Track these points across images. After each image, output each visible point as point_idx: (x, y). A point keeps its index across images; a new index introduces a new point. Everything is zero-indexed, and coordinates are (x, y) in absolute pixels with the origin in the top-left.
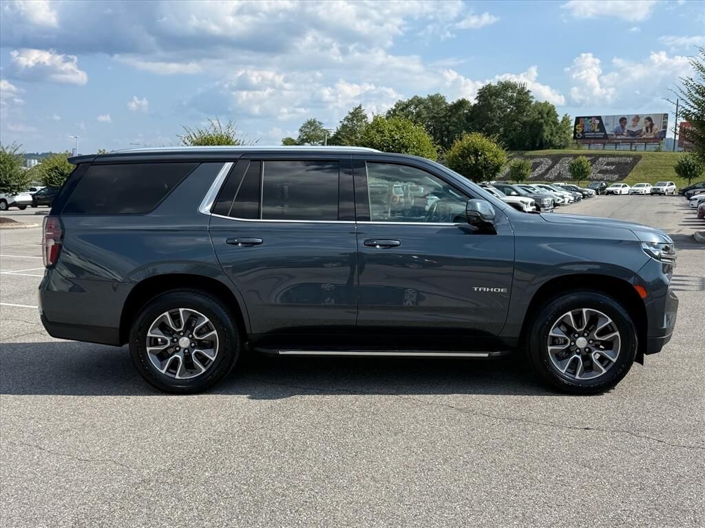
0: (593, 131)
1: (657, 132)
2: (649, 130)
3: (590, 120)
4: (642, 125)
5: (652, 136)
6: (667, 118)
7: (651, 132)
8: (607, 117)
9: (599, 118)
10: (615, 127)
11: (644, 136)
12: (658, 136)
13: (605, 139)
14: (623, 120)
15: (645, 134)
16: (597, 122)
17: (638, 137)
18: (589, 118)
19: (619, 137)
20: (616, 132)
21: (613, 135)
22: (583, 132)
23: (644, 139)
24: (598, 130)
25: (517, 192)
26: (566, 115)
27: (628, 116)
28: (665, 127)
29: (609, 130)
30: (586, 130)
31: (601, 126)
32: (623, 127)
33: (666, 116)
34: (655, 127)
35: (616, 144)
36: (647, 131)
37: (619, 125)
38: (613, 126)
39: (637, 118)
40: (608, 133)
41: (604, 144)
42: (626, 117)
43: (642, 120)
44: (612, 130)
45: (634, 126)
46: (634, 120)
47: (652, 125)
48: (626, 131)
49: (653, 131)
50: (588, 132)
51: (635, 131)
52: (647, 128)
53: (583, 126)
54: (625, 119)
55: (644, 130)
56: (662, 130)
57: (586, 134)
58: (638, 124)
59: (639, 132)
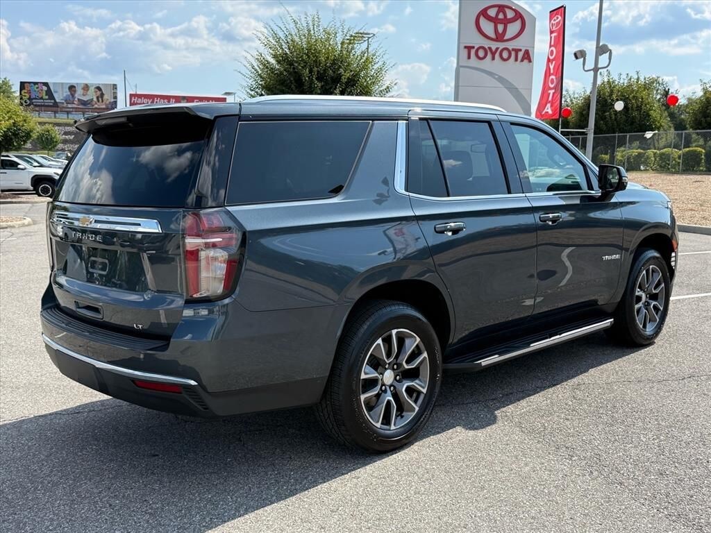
0: (42, 98)
1: (108, 102)
2: (100, 99)
3: (37, 86)
4: (92, 95)
5: (104, 106)
6: (116, 88)
7: (102, 101)
8: (54, 84)
9: (46, 84)
10: (65, 95)
11: (96, 106)
12: (110, 106)
13: (55, 107)
14: (72, 88)
15: (96, 104)
16: (45, 88)
17: (89, 106)
18: (35, 83)
19: (70, 106)
20: (66, 101)
21: (63, 103)
22: (29, 99)
23: (96, 108)
24: (47, 97)
25: (39, 163)
26: (5, 79)
27: (77, 84)
28: (115, 97)
29: (59, 97)
30: (33, 96)
31: (49, 93)
32: (73, 96)
33: (115, 87)
34: (105, 97)
35: (68, 113)
36: (98, 101)
37: (69, 93)
38: (63, 94)
39: (86, 87)
40: (57, 101)
41: (55, 112)
42: (76, 85)
43: (92, 89)
44: (62, 98)
45: (84, 95)
46: (83, 89)
47: (102, 95)
48: (76, 99)
49: (104, 101)
50: (35, 99)
51: (86, 100)
52: (98, 98)
53: (29, 92)
54: (75, 87)
55: (95, 99)
56: (113, 100)
57: (34, 101)
58: (88, 93)
59: (90, 102)
